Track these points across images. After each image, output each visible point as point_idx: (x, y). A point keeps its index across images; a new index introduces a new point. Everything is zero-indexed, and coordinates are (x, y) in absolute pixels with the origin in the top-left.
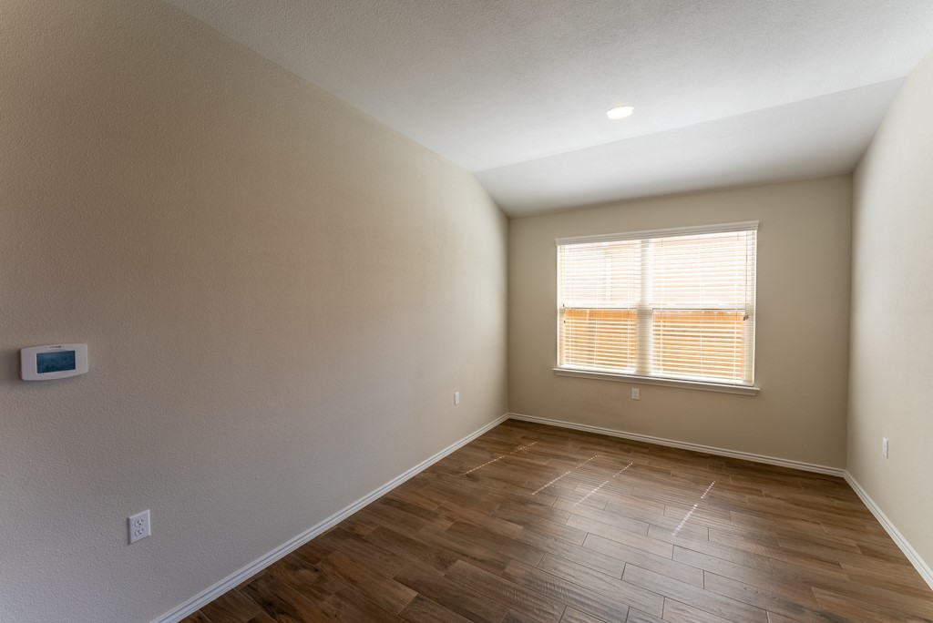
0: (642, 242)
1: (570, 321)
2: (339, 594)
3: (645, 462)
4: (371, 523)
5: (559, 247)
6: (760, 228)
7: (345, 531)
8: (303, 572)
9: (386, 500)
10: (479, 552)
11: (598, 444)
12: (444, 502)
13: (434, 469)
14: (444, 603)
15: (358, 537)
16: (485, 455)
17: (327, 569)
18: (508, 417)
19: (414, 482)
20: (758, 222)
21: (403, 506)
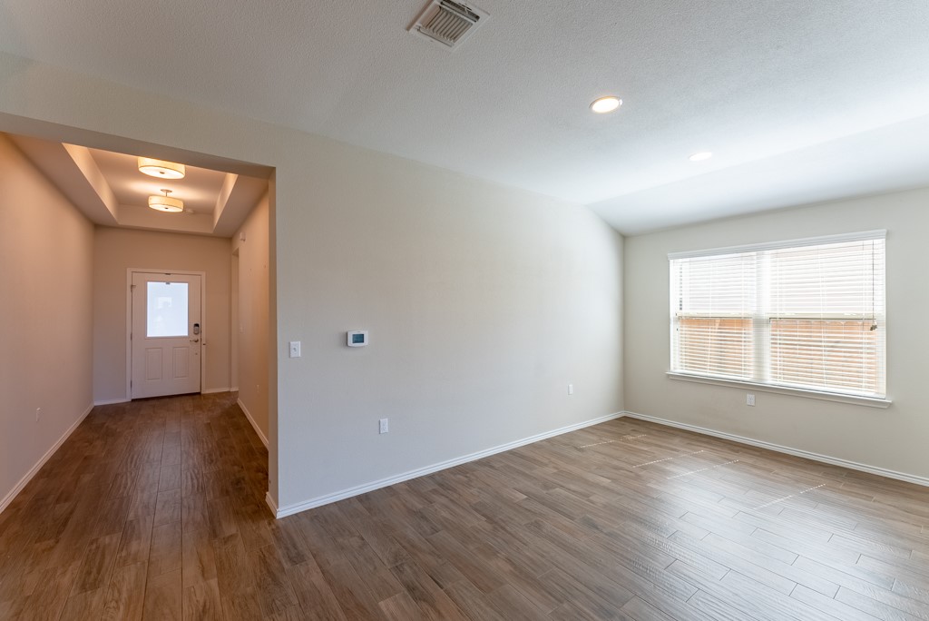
0: (757, 255)
1: (684, 329)
2: (479, 488)
3: (751, 461)
4: (500, 462)
5: (671, 261)
6: (888, 236)
7: (485, 463)
8: (459, 476)
9: (512, 453)
10: (572, 487)
11: (707, 443)
12: (553, 459)
13: (548, 440)
14: (543, 504)
15: (492, 467)
16: (595, 438)
17: (473, 477)
18: (624, 414)
19: (533, 446)
20: (885, 230)
21: (522, 457)
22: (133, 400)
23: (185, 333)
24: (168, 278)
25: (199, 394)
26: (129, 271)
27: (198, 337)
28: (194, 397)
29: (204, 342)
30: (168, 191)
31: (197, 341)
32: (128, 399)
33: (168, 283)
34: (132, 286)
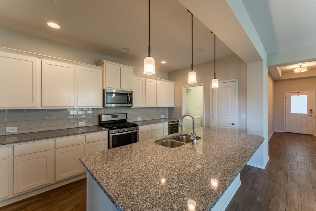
22: (286, 132)
23: (306, 113)
24: (298, 94)
25: (313, 135)
26: (284, 93)
27: (312, 114)
28: (311, 136)
29: (314, 116)
30: (301, 66)
31: (311, 116)
32: (284, 132)
33: (298, 96)
34: (285, 97)
